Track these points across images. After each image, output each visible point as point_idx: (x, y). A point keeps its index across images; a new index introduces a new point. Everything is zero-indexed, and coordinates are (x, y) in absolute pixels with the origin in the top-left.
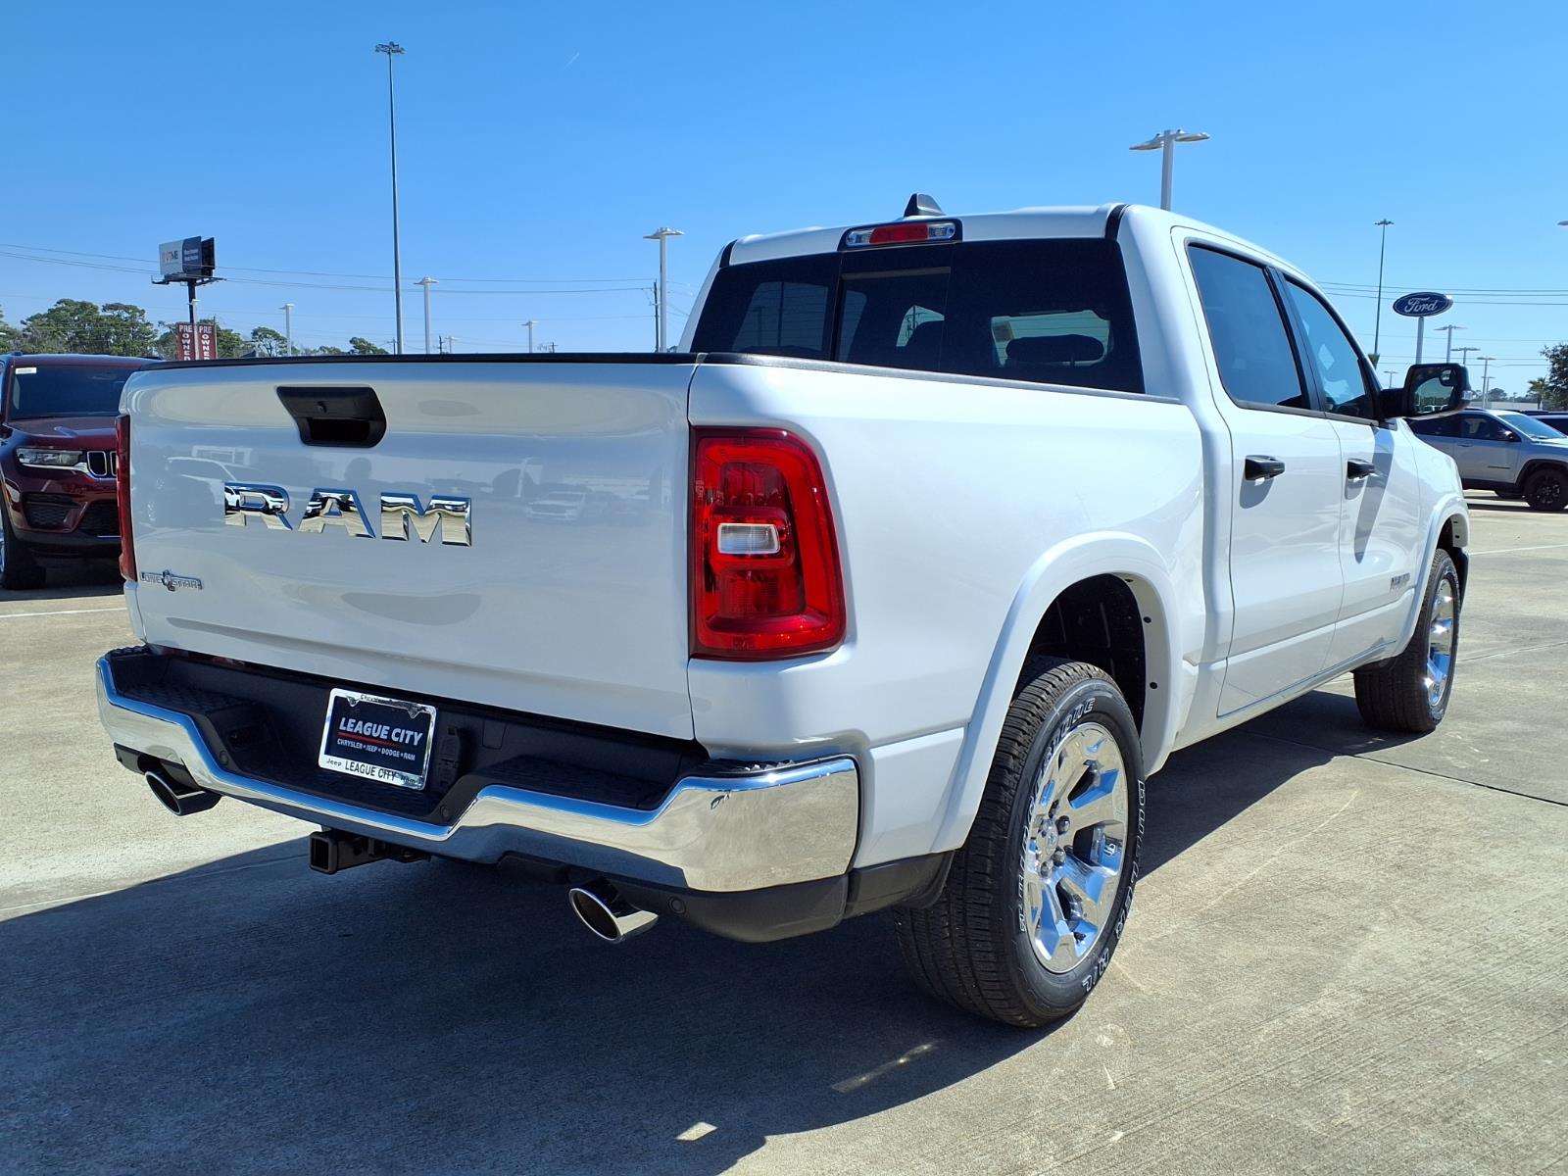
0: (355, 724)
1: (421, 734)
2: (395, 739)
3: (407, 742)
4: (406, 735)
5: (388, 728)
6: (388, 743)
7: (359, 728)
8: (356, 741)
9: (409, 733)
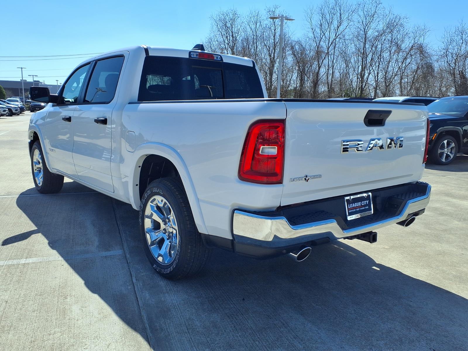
0: (352, 205)
1: (368, 201)
2: (363, 204)
3: (365, 204)
4: (365, 202)
5: (360, 202)
6: (362, 206)
7: (353, 206)
8: (353, 209)
9: (365, 201)
